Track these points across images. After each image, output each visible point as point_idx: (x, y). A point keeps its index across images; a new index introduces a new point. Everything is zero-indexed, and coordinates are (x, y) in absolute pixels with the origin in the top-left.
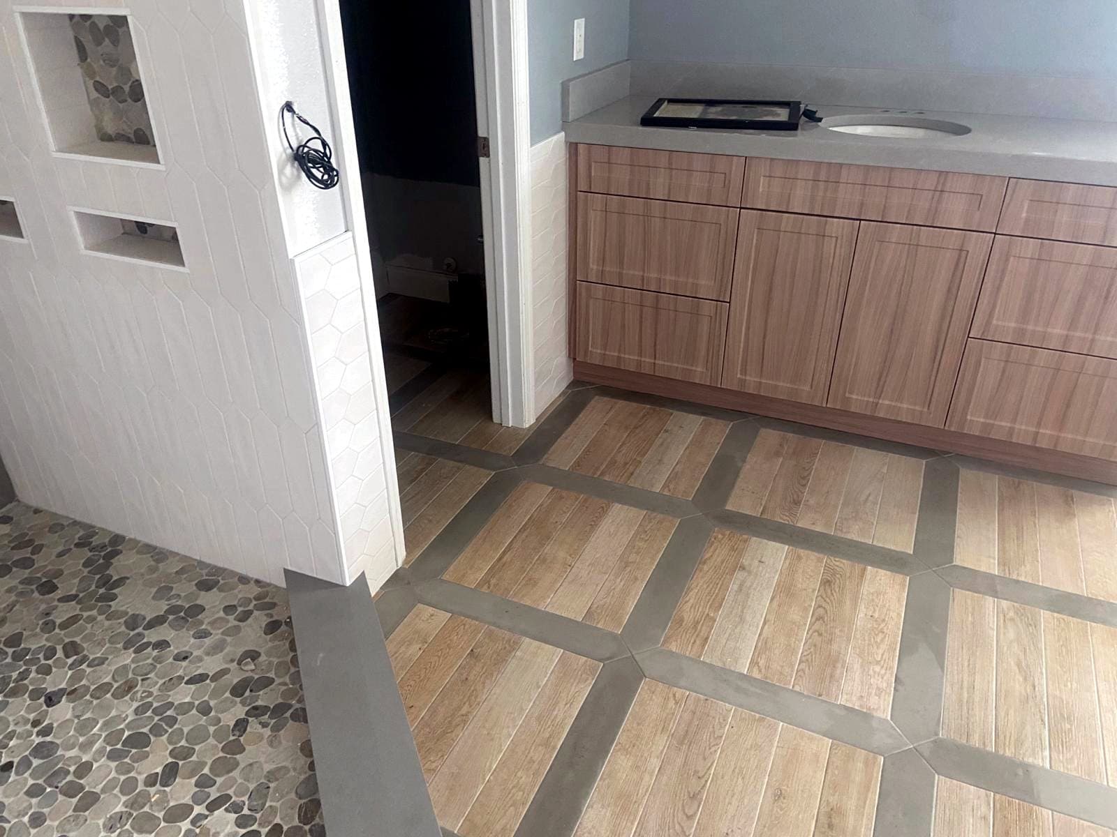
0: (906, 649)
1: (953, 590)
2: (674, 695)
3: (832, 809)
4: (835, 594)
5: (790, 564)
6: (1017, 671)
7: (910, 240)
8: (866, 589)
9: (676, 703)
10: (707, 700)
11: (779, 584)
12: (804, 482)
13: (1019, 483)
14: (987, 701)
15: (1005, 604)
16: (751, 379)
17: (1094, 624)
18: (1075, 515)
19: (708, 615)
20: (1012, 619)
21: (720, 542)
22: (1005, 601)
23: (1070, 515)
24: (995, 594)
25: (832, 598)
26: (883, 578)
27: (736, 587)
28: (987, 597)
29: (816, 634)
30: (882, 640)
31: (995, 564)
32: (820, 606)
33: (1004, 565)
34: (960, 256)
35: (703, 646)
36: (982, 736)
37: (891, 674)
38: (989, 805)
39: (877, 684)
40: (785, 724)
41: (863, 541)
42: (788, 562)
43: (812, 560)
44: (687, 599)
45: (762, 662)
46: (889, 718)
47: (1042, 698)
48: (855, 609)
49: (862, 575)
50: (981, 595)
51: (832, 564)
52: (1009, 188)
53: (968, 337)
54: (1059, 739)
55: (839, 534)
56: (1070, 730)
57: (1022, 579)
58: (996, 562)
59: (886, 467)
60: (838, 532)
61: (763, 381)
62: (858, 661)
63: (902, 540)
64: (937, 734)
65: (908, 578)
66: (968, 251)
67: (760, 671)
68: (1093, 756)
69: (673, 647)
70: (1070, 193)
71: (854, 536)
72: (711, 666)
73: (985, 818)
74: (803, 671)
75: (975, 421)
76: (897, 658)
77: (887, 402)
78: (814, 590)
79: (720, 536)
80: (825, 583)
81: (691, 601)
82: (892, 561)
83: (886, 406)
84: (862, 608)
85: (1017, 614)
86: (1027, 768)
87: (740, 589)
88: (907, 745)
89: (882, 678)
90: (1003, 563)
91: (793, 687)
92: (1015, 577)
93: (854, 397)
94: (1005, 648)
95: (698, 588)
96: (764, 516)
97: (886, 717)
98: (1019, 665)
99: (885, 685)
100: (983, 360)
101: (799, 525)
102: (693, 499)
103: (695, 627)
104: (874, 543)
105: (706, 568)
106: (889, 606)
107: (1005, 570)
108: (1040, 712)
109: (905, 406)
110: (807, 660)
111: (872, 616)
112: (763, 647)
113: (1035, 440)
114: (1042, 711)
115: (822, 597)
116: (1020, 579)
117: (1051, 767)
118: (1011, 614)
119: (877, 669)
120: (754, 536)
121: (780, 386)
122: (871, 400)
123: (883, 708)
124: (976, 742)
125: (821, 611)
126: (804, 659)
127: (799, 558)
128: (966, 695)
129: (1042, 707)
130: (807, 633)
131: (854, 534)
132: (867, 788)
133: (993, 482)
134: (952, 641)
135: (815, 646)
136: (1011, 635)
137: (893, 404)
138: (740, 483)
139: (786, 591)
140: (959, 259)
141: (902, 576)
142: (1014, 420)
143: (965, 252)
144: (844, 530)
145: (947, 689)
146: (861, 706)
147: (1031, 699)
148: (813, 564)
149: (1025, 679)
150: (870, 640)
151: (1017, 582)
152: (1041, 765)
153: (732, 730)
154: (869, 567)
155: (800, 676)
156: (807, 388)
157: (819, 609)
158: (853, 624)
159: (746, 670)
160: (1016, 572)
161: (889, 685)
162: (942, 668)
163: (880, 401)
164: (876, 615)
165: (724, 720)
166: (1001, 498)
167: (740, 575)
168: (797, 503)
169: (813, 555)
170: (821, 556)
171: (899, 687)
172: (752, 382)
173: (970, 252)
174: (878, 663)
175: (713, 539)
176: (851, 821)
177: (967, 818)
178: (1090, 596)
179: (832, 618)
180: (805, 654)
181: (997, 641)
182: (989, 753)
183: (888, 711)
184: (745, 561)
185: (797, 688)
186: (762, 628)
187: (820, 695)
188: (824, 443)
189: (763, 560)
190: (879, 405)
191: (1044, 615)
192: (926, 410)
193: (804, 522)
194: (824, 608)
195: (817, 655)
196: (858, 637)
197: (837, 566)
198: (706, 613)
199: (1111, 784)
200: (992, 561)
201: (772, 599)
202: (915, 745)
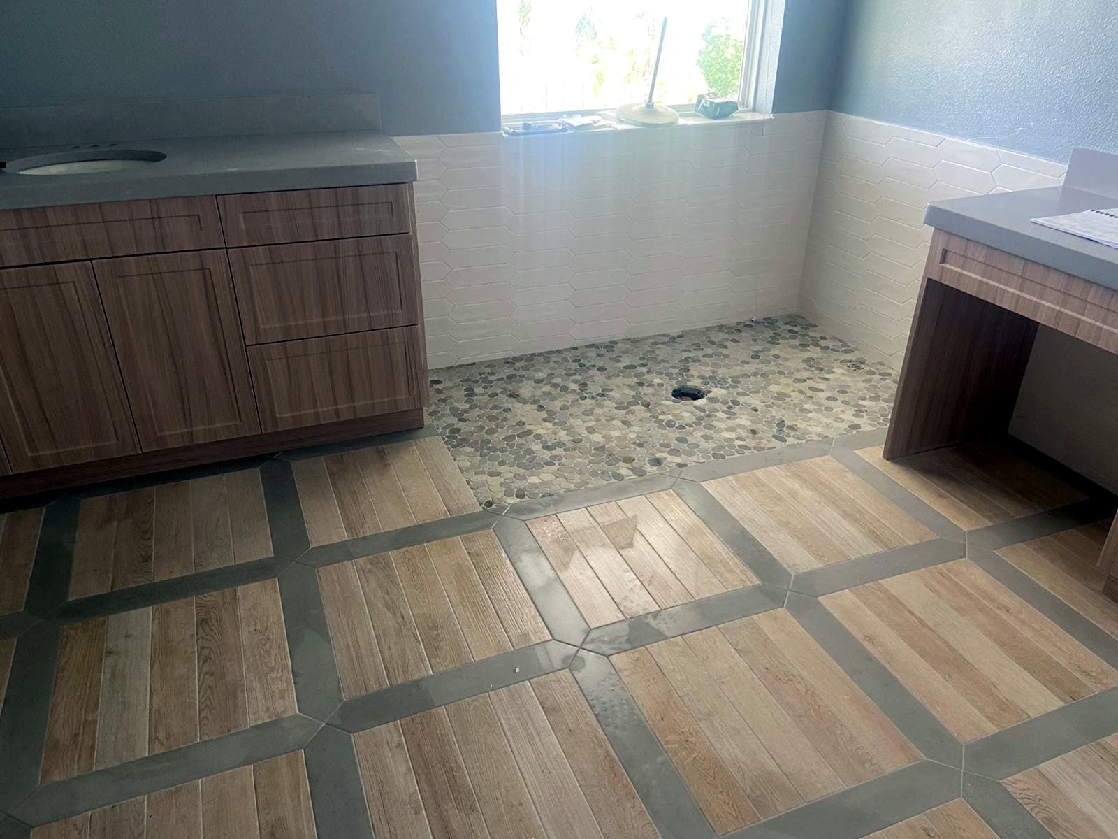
0: (294, 642)
1: (317, 571)
2: (75, 825)
3: (272, 826)
4: (214, 629)
5: (159, 623)
6: (386, 610)
7: (151, 270)
8: (242, 607)
9: (80, 832)
10: (113, 807)
11: (155, 649)
12: (147, 536)
13: (341, 456)
14: (372, 649)
15: (361, 561)
16: (46, 452)
17: (429, 544)
18: (390, 465)
19: (86, 720)
20: (370, 571)
21: (74, 638)
22: (360, 559)
23: (386, 466)
24: (351, 557)
25: (212, 634)
26: (254, 591)
27: (108, 676)
28: (346, 562)
29: (207, 676)
30: (271, 647)
31: (343, 532)
32: (203, 648)
33: (351, 529)
34: (204, 273)
35: (91, 755)
36: (377, 679)
37: (288, 671)
38: (399, 731)
39: (278, 688)
40: (204, 779)
41: (225, 566)
42: (156, 622)
43: (181, 608)
44: (55, 718)
45: (161, 735)
46: (298, 712)
47: (411, 622)
48: (238, 631)
49: (235, 599)
50: (340, 564)
51: (203, 602)
52: (220, 205)
53: (246, 346)
54: (433, 648)
55: (200, 570)
56: (438, 635)
57: (368, 534)
58: (344, 529)
59: (225, 488)
60: (199, 568)
61: (61, 450)
62: (255, 678)
63: (262, 548)
64: (341, 701)
65: (277, 579)
66: (210, 269)
67: (162, 744)
68: (459, 644)
69: (57, 777)
70: (273, 202)
71: (215, 565)
72: (107, 771)
73: (399, 745)
74: (206, 718)
75: (285, 417)
76: (289, 655)
77: (201, 428)
78: (192, 636)
79: (72, 632)
80: (201, 623)
81: (62, 716)
82: (259, 571)
83: (201, 431)
84: (243, 626)
85: (373, 564)
86: (417, 684)
87: (113, 675)
88: (319, 725)
89: (281, 680)
90: (350, 527)
91: (201, 739)
92: (362, 535)
93: (167, 433)
94: (372, 597)
95: (65, 699)
96: (116, 589)
97: (295, 712)
98: (386, 606)
99: (285, 685)
100: (267, 362)
101: (157, 580)
102: (25, 609)
103: (75, 742)
104: (237, 563)
105: (66, 673)
106: (268, 613)
107: (353, 533)
108: (412, 633)
109: (219, 425)
110: (207, 706)
111: (255, 630)
112: (157, 718)
113: (338, 416)
114: (414, 632)
115: (202, 638)
116: (366, 535)
117: (433, 672)
118: (369, 566)
119: (274, 675)
120: (110, 614)
121: (84, 449)
122: (185, 430)
123: (289, 705)
124: (374, 688)
125: (206, 652)
126: (203, 706)
127: (168, 612)
128: (354, 653)
129: (413, 628)
130: (199, 680)
131: (215, 563)
132: (297, 786)
133: (321, 463)
134: (330, 613)
135: (210, 687)
136: (373, 584)
137: (207, 427)
138: (76, 567)
139: (164, 651)
140: (205, 278)
141: (270, 580)
142: (315, 407)
143: (208, 271)
144: (204, 564)
145: (338, 659)
146: (269, 717)
147: (403, 627)
148: (183, 612)
149: (394, 614)
150: (260, 653)
151: (365, 538)
152: (426, 675)
153: (151, 819)
154: (239, 587)
155: (205, 724)
156: (114, 441)
157: (203, 651)
158: (240, 647)
159: (147, 752)
160: (361, 531)
161: (288, 684)
162: (329, 641)
163: (194, 429)
164: (259, 628)
165: (140, 815)
166: (332, 475)
167: (108, 662)
168: (147, 559)
169: (181, 603)
170: (189, 599)
171: (297, 679)
172: (48, 455)
173: (211, 268)
174: (273, 669)
175: (65, 640)
176: (292, 825)
177: (386, 754)
178: (419, 523)
179: (218, 652)
180: (203, 700)
181: (365, 596)
182: (386, 691)
183: (295, 706)
184: (110, 645)
185: (206, 738)
186: (151, 700)
187: (229, 731)
188: (157, 489)
189: (129, 633)
190: (194, 433)
191: (392, 554)
192: (239, 422)
193: (161, 574)
194: (208, 648)
195: (215, 696)
196: (248, 656)
197: (209, 601)
198: (83, 720)
199: (477, 659)
200: (340, 530)
201: (152, 666)
202: (326, 721)
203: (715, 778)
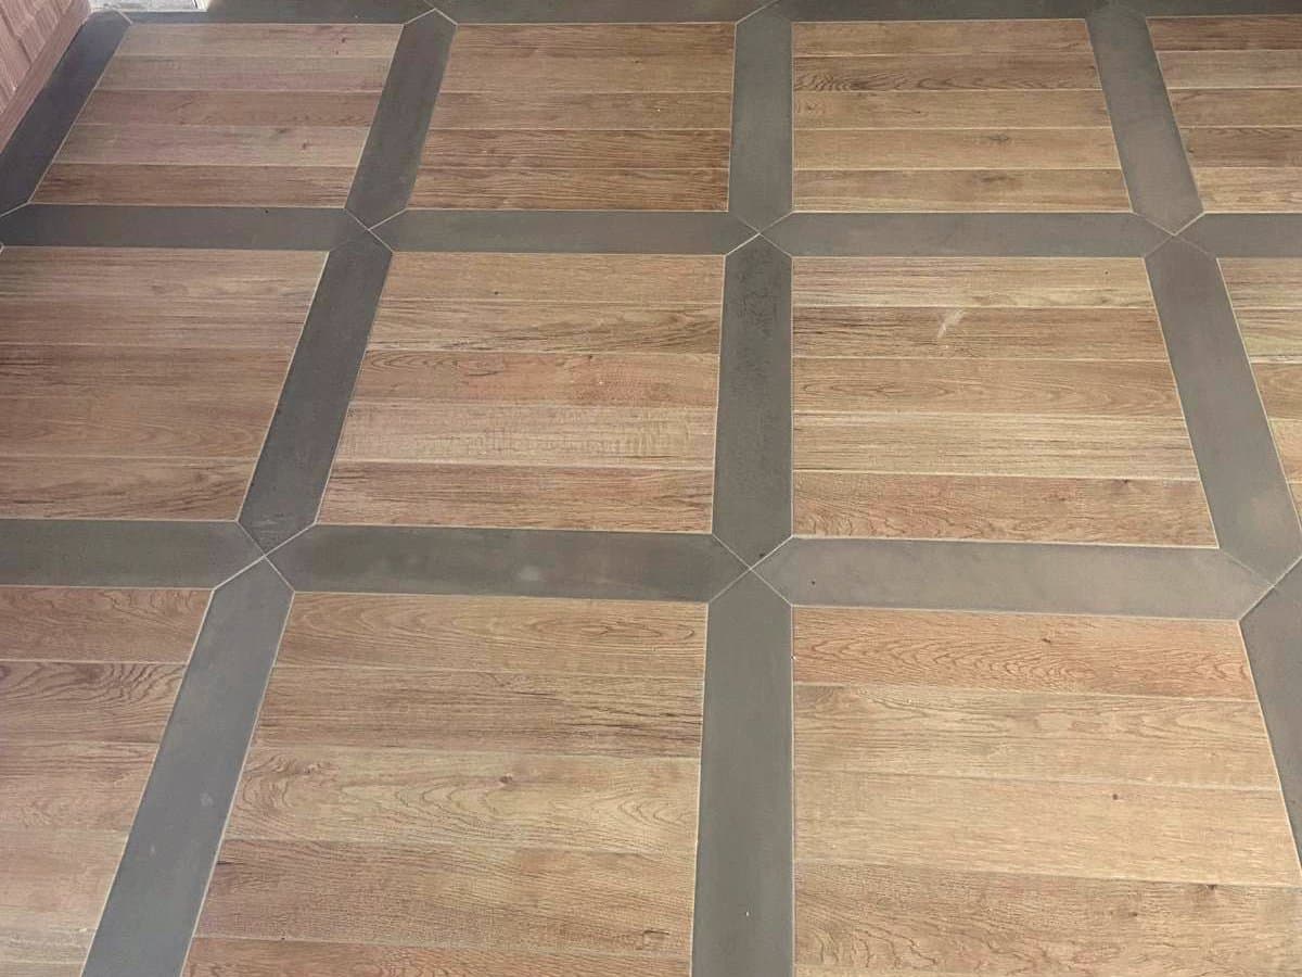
203: (894, 657)
